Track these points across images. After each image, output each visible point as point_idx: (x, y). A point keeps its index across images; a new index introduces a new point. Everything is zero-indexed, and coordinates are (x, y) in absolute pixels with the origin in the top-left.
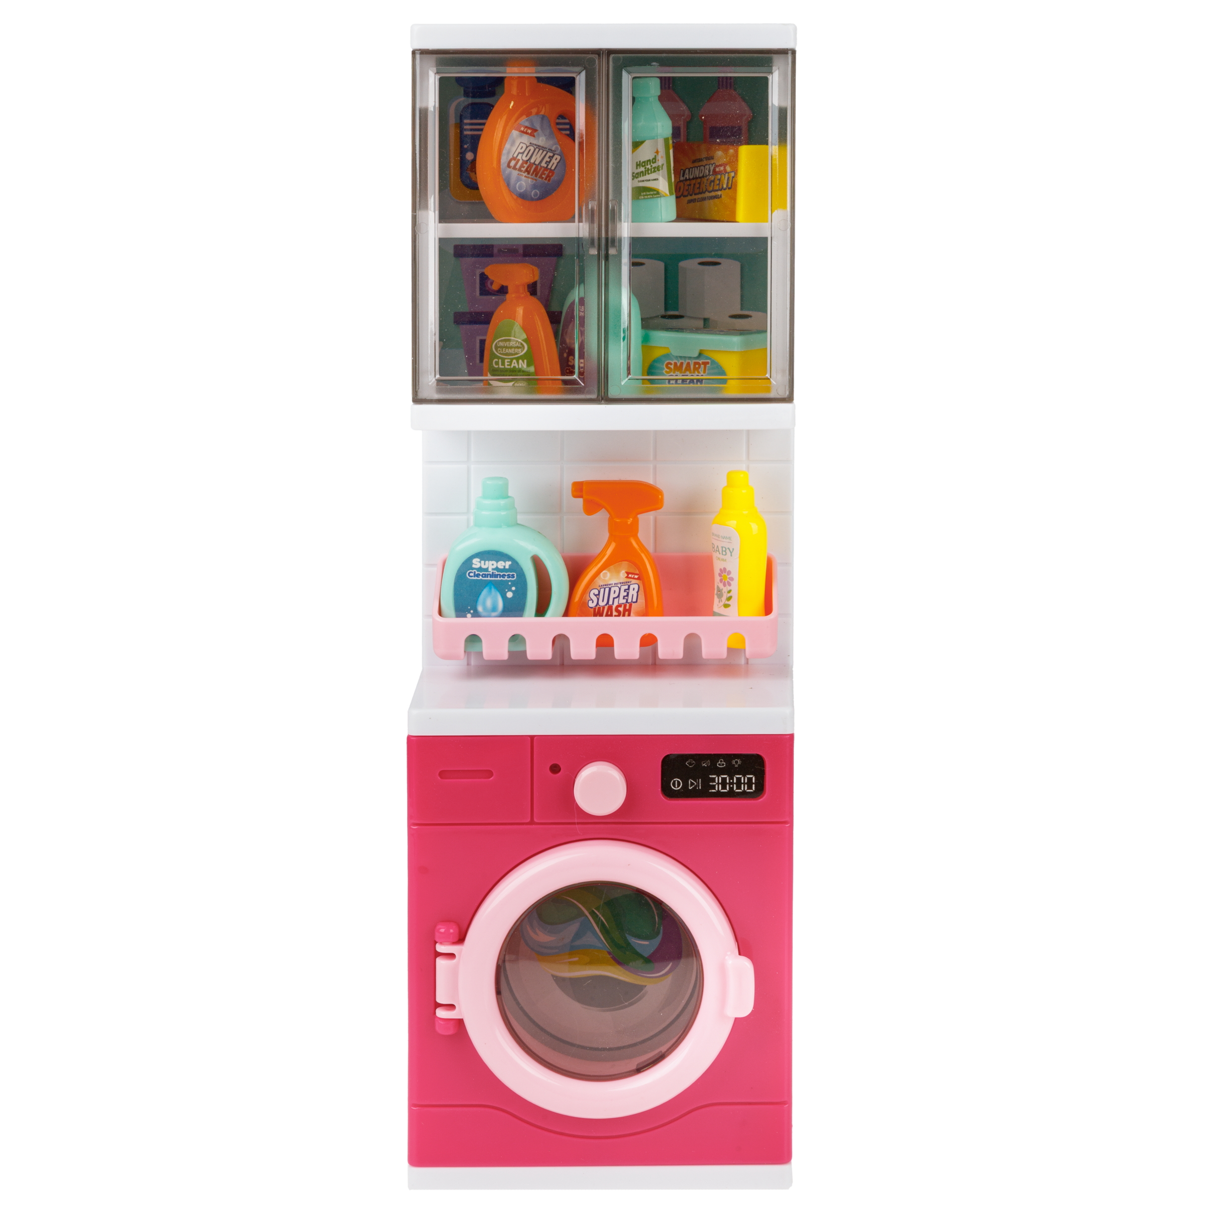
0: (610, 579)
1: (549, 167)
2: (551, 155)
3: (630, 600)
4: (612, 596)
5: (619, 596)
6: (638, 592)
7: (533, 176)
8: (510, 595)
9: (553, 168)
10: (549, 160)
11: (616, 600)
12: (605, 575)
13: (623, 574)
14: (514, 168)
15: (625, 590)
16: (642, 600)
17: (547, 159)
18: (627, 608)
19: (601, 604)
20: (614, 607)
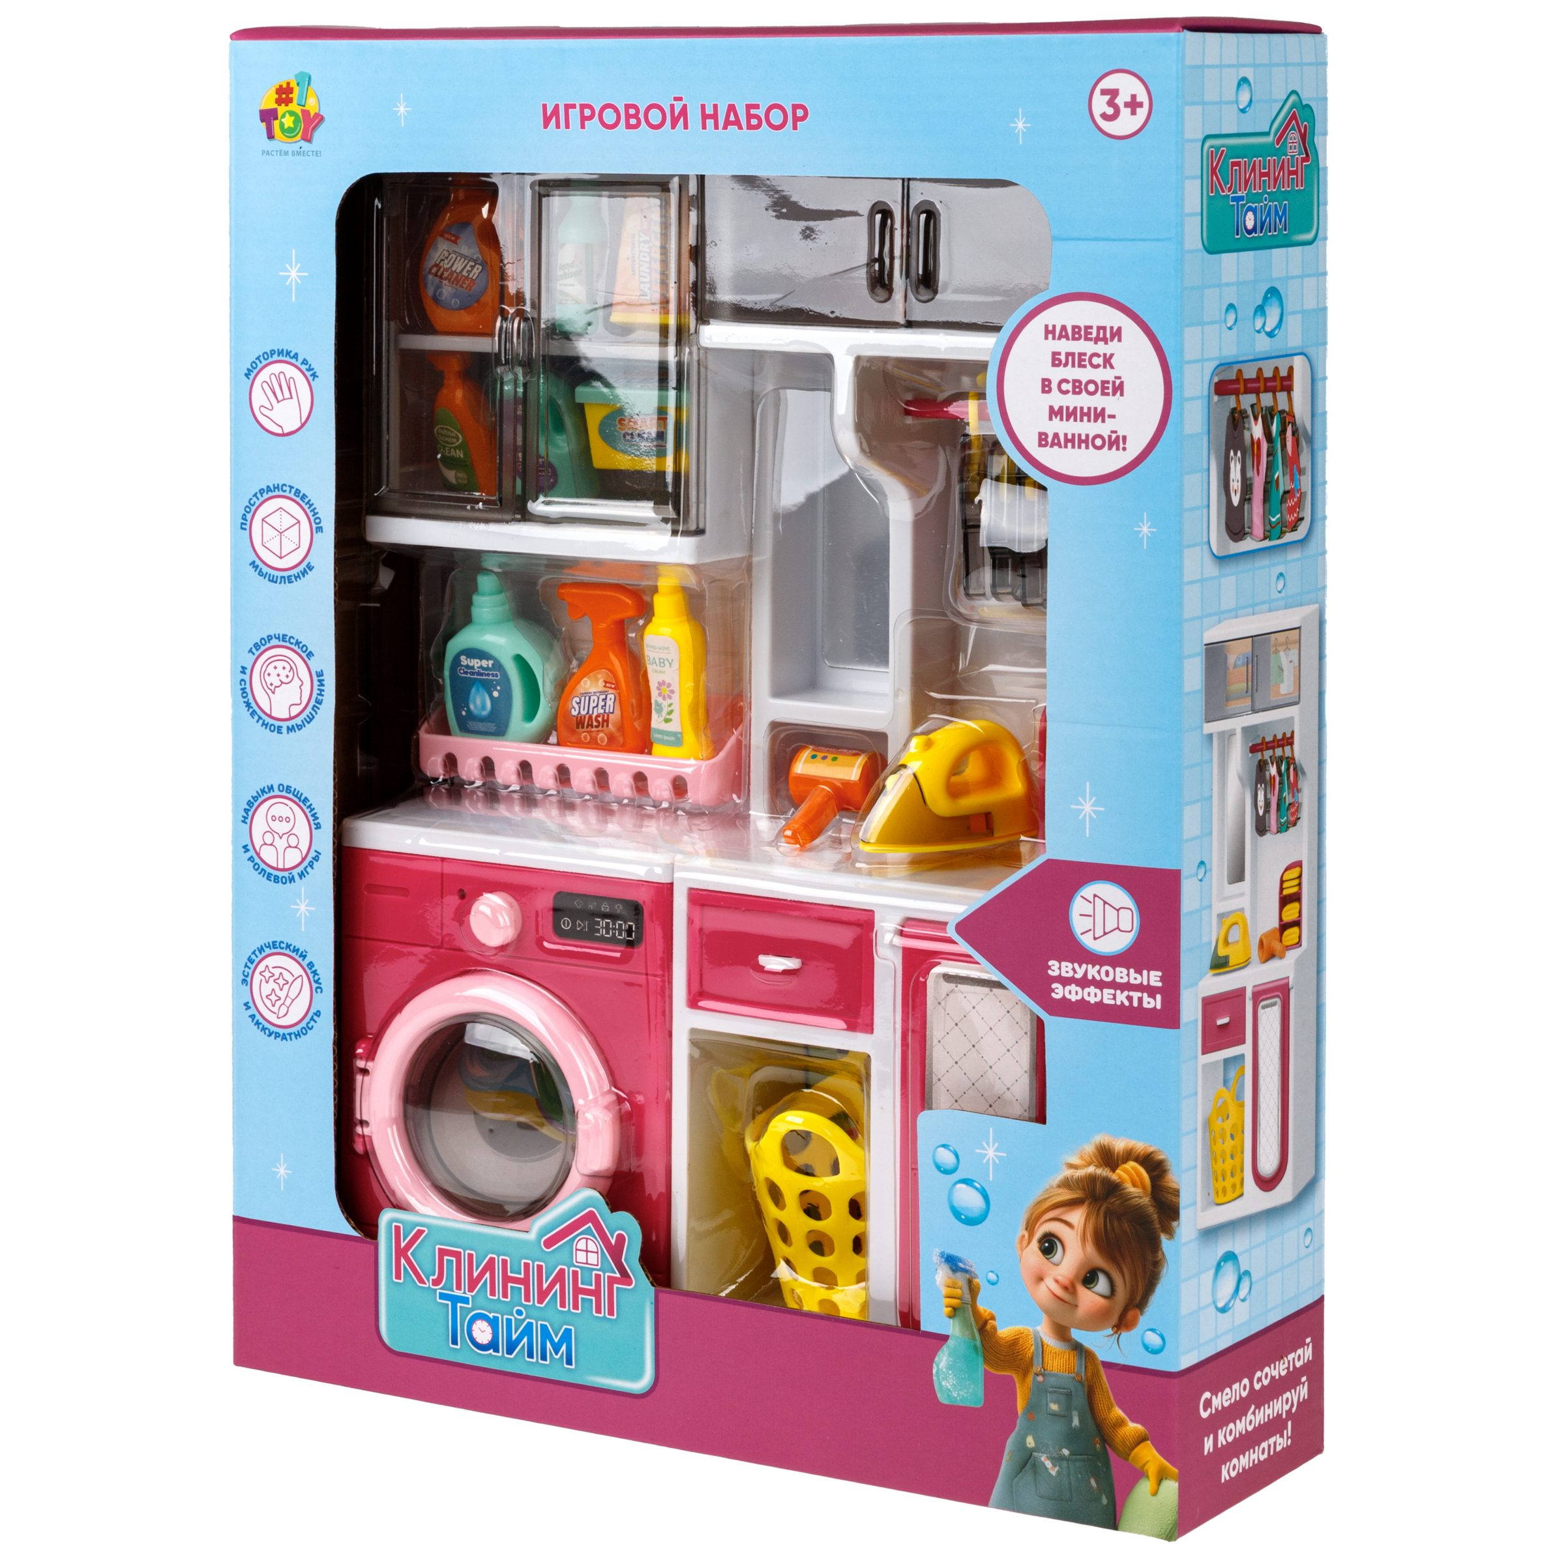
0: (590, 687)
1: (470, 276)
2: (473, 264)
3: (607, 711)
4: (592, 705)
5: (597, 706)
6: (614, 703)
7: (454, 286)
8: (496, 694)
9: (474, 278)
10: (470, 269)
11: (595, 709)
12: (585, 683)
13: (601, 683)
14: (436, 275)
15: (603, 700)
16: (618, 712)
17: (468, 268)
18: (606, 718)
19: (583, 713)
20: (594, 716)
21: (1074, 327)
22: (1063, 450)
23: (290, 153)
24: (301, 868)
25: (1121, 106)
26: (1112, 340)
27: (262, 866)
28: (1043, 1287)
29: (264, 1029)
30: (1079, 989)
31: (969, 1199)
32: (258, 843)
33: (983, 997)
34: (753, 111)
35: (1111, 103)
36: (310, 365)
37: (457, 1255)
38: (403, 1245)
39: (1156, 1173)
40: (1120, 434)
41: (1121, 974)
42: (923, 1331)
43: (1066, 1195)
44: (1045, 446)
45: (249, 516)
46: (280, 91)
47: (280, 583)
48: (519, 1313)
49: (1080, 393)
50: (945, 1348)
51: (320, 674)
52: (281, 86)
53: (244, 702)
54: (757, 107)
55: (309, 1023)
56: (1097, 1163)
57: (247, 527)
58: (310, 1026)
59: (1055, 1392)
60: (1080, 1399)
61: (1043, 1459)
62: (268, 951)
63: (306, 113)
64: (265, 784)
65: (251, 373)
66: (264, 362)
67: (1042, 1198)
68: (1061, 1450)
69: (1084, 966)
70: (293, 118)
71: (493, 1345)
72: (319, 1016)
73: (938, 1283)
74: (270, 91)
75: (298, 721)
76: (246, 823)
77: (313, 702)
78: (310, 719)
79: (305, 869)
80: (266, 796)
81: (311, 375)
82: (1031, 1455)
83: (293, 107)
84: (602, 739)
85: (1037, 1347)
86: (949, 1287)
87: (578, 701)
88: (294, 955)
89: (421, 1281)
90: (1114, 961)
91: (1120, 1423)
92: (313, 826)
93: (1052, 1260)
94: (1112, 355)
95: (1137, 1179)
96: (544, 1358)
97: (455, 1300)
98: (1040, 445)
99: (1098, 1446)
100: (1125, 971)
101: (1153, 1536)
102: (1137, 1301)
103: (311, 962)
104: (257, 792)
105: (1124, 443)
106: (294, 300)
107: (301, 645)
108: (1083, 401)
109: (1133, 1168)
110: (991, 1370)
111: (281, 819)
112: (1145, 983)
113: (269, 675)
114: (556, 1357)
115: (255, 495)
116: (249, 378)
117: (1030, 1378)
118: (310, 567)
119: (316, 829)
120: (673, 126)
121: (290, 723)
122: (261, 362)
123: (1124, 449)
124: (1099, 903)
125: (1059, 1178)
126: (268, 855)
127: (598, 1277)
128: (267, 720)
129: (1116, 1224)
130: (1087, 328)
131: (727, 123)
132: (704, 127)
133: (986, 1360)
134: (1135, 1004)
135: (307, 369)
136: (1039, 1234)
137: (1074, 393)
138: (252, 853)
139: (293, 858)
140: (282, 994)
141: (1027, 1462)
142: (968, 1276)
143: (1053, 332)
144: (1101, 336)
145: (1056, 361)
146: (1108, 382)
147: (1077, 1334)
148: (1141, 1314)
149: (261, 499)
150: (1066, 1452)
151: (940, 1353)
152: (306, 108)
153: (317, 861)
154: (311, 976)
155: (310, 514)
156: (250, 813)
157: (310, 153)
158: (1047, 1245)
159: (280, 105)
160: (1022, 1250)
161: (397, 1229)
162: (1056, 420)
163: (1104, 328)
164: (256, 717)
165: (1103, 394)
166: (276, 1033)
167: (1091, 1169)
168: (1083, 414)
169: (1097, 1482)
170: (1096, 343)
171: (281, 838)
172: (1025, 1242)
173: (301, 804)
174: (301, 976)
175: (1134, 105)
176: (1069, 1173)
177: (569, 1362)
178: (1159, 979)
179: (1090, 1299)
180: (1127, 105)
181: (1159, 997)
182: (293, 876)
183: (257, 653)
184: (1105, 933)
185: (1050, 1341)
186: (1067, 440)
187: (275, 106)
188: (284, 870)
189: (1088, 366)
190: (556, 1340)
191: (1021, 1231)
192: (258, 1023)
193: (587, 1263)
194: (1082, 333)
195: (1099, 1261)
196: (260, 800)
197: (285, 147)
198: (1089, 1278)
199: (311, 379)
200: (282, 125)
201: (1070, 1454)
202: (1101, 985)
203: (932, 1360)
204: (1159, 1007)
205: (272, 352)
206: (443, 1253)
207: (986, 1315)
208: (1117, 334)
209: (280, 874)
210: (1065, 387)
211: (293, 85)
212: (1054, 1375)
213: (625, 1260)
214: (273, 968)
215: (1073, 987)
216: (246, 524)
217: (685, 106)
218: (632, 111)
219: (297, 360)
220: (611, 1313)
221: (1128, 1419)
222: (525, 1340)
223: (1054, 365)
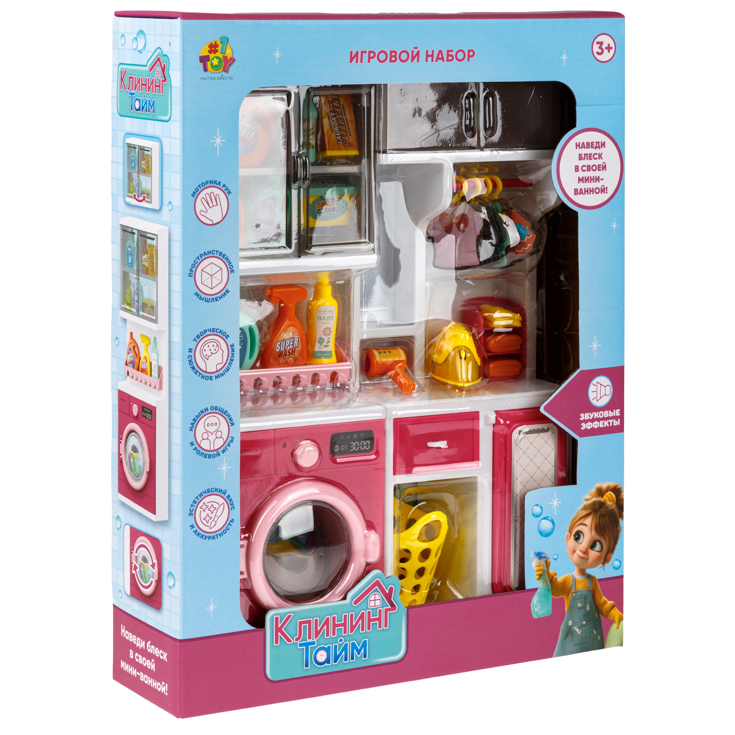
0: (287, 336)
1: (250, 138)
2: (251, 131)
3: (294, 347)
4: (287, 345)
5: (290, 345)
6: (298, 342)
8: (240, 347)
9: (252, 138)
10: (249, 134)
11: (288, 347)
12: (283, 335)
13: (291, 334)
15: (292, 342)
16: (300, 346)
17: (248, 134)
18: (294, 350)
19: (282, 349)
20: (287, 350)
21: (587, 143)
22: (584, 195)
23: (216, 78)
24: (224, 447)
25: (604, 49)
26: (602, 147)
27: (202, 451)
28: (575, 555)
29: (202, 536)
30: (591, 423)
31: (546, 525)
32: (199, 439)
33: (535, 438)
34: (450, 53)
35: (600, 48)
36: (227, 187)
37: (309, 622)
38: (279, 626)
39: (618, 494)
40: (605, 186)
41: (606, 414)
42: (527, 590)
43: (585, 513)
44: (577, 194)
45: (194, 269)
46: (211, 46)
47: (211, 302)
48: (341, 640)
49: (590, 170)
50: (536, 594)
51: (232, 346)
52: (212, 44)
53: (191, 367)
54: (452, 51)
55: (227, 527)
56: (596, 496)
57: (193, 275)
58: (228, 528)
59: (580, 598)
60: (590, 598)
61: (575, 629)
62: (205, 495)
63: (225, 58)
64: (203, 408)
65: (195, 194)
66: (202, 188)
67: (575, 517)
68: (582, 622)
69: (593, 413)
70: (218, 60)
71: (327, 661)
72: (233, 522)
73: (533, 566)
74: (206, 46)
75: (221, 372)
76: (192, 430)
77: (229, 361)
78: (228, 369)
79: (226, 448)
80: (204, 414)
81: (227, 192)
82: (571, 629)
83: (218, 54)
84: (291, 361)
85: (573, 581)
86: (538, 566)
87: (280, 344)
88: (219, 494)
89: (289, 641)
90: (603, 409)
91: (605, 602)
92: (230, 425)
93: (579, 542)
94: (602, 154)
95: (611, 498)
96: (352, 659)
97: (307, 645)
98: (575, 194)
99: (597, 615)
100: (607, 412)
101: (618, 646)
102: (611, 550)
103: (229, 495)
104: (199, 413)
105: (607, 190)
106: (218, 154)
107: (222, 332)
108: (591, 174)
109: (610, 494)
110: (555, 598)
111: (212, 424)
112: (614, 415)
113: (205, 350)
114: (358, 656)
115: (198, 258)
116: (194, 197)
117: (570, 596)
118: (228, 291)
119: (231, 426)
120: (412, 61)
121: (217, 374)
122: (200, 188)
123: (607, 193)
124: (599, 385)
125: (582, 506)
126: (205, 445)
127: (380, 611)
128: (204, 374)
129: (603, 519)
130: (592, 143)
131: (438, 59)
132: (427, 61)
133: (553, 594)
134: (611, 425)
135: (225, 190)
136: (574, 532)
137: (588, 171)
138: (196, 445)
139: (219, 443)
140: (212, 516)
141: (569, 632)
142: (546, 559)
143: (579, 145)
144: (598, 146)
145: (580, 158)
146: (600, 165)
147: (589, 571)
148: (613, 554)
149: (201, 259)
150: (584, 622)
151: (534, 597)
152: (225, 55)
153: (232, 442)
154: (229, 502)
155: (228, 264)
156: (195, 425)
157: (227, 78)
158: (577, 536)
159: (211, 53)
160: (567, 541)
161: (277, 618)
162: (581, 183)
163: (598, 142)
164: (198, 374)
165: (599, 170)
166: (209, 536)
167: (594, 499)
168: (591, 179)
169: (596, 631)
170: (596, 149)
171: (212, 434)
172: (568, 538)
173: (223, 414)
174: (223, 503)
175: (609, 48)
176: (585, 503)
177: (365, 656)
178: (619, 412)
179: (593, 554)
180: (606, 48)
181: (619, 420)
182: (219, 453)
183: (198, 340)
184: (601, 398)
185: (578, 577)
186: (585, 191)
187: (208, 54)
188: (214, 450)
189: (593, 159)
190: (359, 648)
191: (567, 533)
192: (199, 534)
193: (375, 606)
194: (590, 145)
195: (597, 537)
196: (200, 417)
197: (214, 75)
198: (593, 546)
199: (227, 194)
200: (212, 64)
201: (586, 623)
202: (599, 420)
203: (530, 601)
204: (619, 424)
205: (207, 182)
206: (301, 623)
207: (553, 574)
208: (603, 144)
209: (212, 453)
210: (584, 168)
211: (218, 43)
212: (580, 591)
213: (393, 599)
214: (208, 503)
215: (589, 423)
216: (192, 274)
217: (419, 51)
218: (393, 54)
219: (220, 185)
220: (386, 626)
221: (608, 600)
222: (344, 653)
223: (580, 159)
